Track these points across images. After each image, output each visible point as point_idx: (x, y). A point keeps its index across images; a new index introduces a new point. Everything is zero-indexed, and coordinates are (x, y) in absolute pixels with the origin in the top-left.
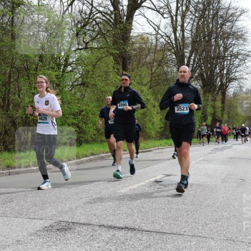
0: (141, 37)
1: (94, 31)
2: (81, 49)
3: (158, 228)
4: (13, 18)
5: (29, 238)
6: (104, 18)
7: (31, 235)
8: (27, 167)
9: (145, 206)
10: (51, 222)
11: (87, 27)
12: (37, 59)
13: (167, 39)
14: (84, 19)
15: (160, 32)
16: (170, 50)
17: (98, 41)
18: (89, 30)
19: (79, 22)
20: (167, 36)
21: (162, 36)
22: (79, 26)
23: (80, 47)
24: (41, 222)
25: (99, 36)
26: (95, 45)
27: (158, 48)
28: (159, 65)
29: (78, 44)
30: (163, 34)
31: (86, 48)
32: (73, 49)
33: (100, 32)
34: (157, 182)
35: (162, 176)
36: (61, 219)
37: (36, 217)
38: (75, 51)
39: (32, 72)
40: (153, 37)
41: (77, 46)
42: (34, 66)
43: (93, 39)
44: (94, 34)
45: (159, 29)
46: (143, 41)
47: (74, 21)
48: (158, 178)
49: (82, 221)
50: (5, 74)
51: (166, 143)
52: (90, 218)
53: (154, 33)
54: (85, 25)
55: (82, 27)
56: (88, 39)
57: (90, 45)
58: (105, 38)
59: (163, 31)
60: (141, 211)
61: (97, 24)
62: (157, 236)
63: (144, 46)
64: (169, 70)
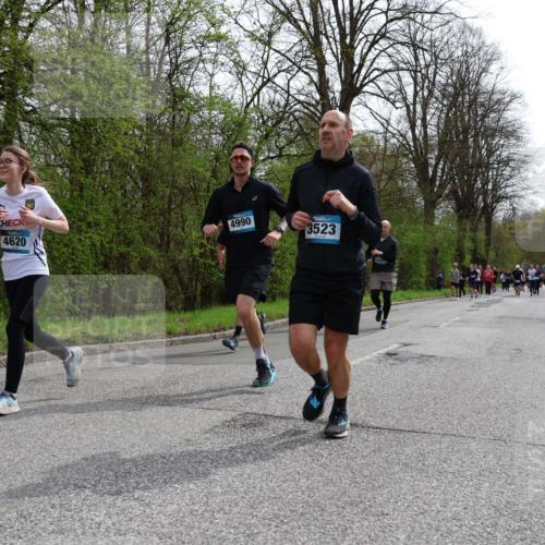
0: (363, 136)
1: (291, 130)
2: (272, 158)
3: (392, 423)
4: (174, 117)
5: (203, 436)
6: (306, 111)
7: (206, 433)
8: (196, 334)
9: (372, 390)
10: (234, 414)
11: (282, 125)
12: (209, 174)
13: (401, 139)
14: (277, 114)
15: (390, 128)
16: (406, 156)
17: (298, 146)
18: (284, 129)
19: (269, 118)
20: (401, 135)
21: (394, 136)
22: (270, 124)
23: (272, 155)
24: (219, 414)
25: (299, 138)
26: (293, 150)
27: (388, 153)
28: (390, 178)
29: (269, 150)
30: (395, 132)
31: (280, 156)
32: (261, 158)
33: (301, 132)
34: (389, 354)
35: (397, 346)
36: (248, 409)
37: (212, 407)
38: (264, 160)
39: (201, 194)
40: (380, 136)
41: (267, 154)
42: (204, 186)
43: (290, 142)
44: (292, 135)
45: (388, 124)
46: (365, 143)
47: (262, 116)
48: (391, 348)
49: (278, 414)
50: (162, 198)
51: (402, 295)
52: (290, 409)
53: (381, 130)
54: (278, 123)
55: (274, 126)
56: (282, 141)
57: (286, 151)
58: (308, 140)
59: (395, 127)
60: (366, 398)
61: (296, 120)
62: (391, 436)
63: (367, 150)
64: (405, 185)
